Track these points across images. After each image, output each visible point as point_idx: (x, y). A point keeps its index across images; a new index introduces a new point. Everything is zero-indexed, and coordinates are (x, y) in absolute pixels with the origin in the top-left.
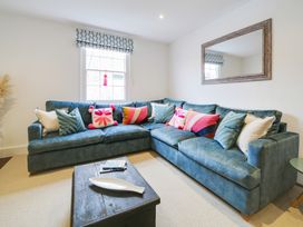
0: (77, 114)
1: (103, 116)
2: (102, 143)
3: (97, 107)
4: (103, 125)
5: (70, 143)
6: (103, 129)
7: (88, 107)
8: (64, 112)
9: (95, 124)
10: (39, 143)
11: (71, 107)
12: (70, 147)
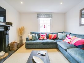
0: (37, 35)
1: (43, 36)
2: (42, 44)
3: (42, 34)
4: (43, 39)
5: (34, 43)
6: (43, 40)
7: (40, 34)
8: (34, 35)
9: (41, 38)
10: (28, 42)
11: (35, 34)
12: (34, 44)
